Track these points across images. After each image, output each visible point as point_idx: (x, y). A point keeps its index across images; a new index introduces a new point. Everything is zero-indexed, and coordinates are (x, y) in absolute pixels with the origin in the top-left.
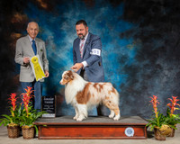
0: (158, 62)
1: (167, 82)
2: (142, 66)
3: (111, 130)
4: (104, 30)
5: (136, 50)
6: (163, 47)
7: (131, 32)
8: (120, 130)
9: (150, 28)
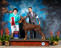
0: (53, 20)
1: (56, 27)
2: (48, 21)
3: (37, 43)
4: (35, 8)
5: (46, 15)
6: (56, 15)
7: (45, 9)
8: (40, 43)
9: (51, 8)
